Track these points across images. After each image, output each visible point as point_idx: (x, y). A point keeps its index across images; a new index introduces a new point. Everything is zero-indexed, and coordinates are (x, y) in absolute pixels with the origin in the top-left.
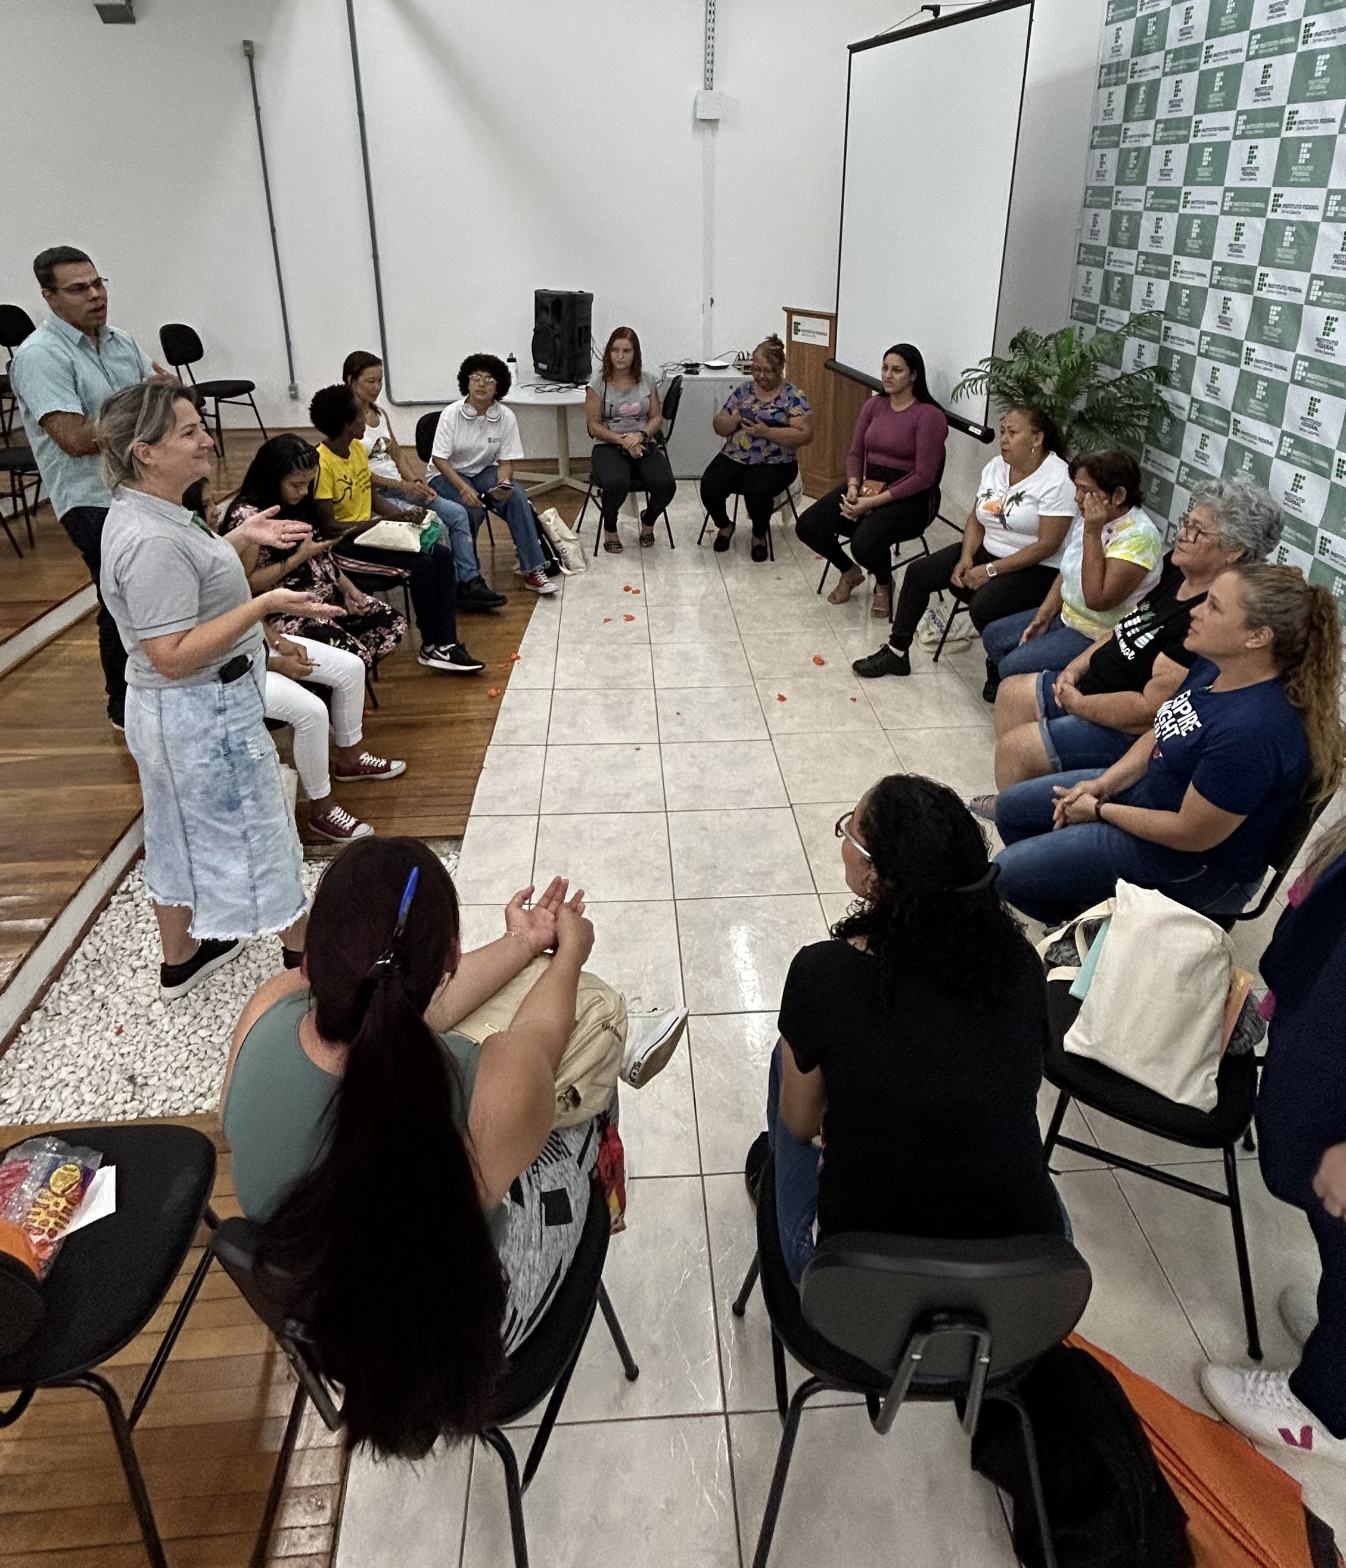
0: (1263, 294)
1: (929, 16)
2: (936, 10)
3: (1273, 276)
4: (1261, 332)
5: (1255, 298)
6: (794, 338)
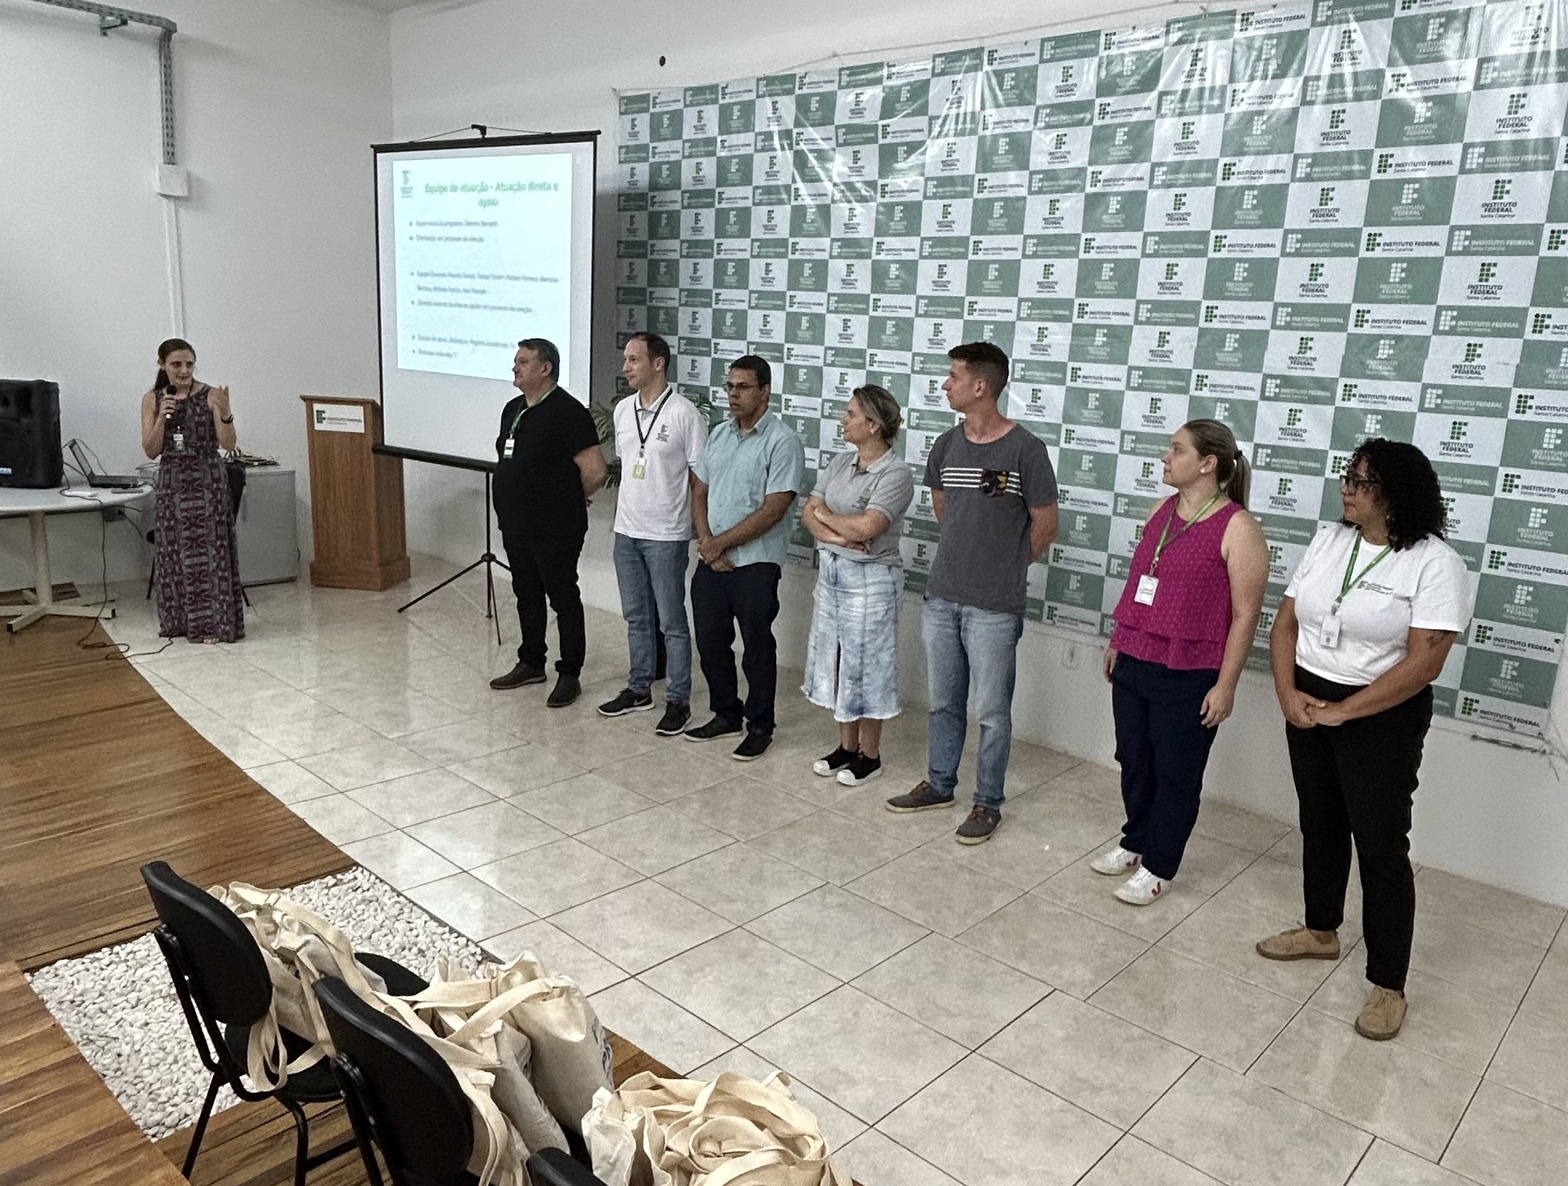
0: (792, 361)
2: (483, 130)
3: (798, 349)
4: (795, 387)
5: (786, 365)
6: (318, 427)
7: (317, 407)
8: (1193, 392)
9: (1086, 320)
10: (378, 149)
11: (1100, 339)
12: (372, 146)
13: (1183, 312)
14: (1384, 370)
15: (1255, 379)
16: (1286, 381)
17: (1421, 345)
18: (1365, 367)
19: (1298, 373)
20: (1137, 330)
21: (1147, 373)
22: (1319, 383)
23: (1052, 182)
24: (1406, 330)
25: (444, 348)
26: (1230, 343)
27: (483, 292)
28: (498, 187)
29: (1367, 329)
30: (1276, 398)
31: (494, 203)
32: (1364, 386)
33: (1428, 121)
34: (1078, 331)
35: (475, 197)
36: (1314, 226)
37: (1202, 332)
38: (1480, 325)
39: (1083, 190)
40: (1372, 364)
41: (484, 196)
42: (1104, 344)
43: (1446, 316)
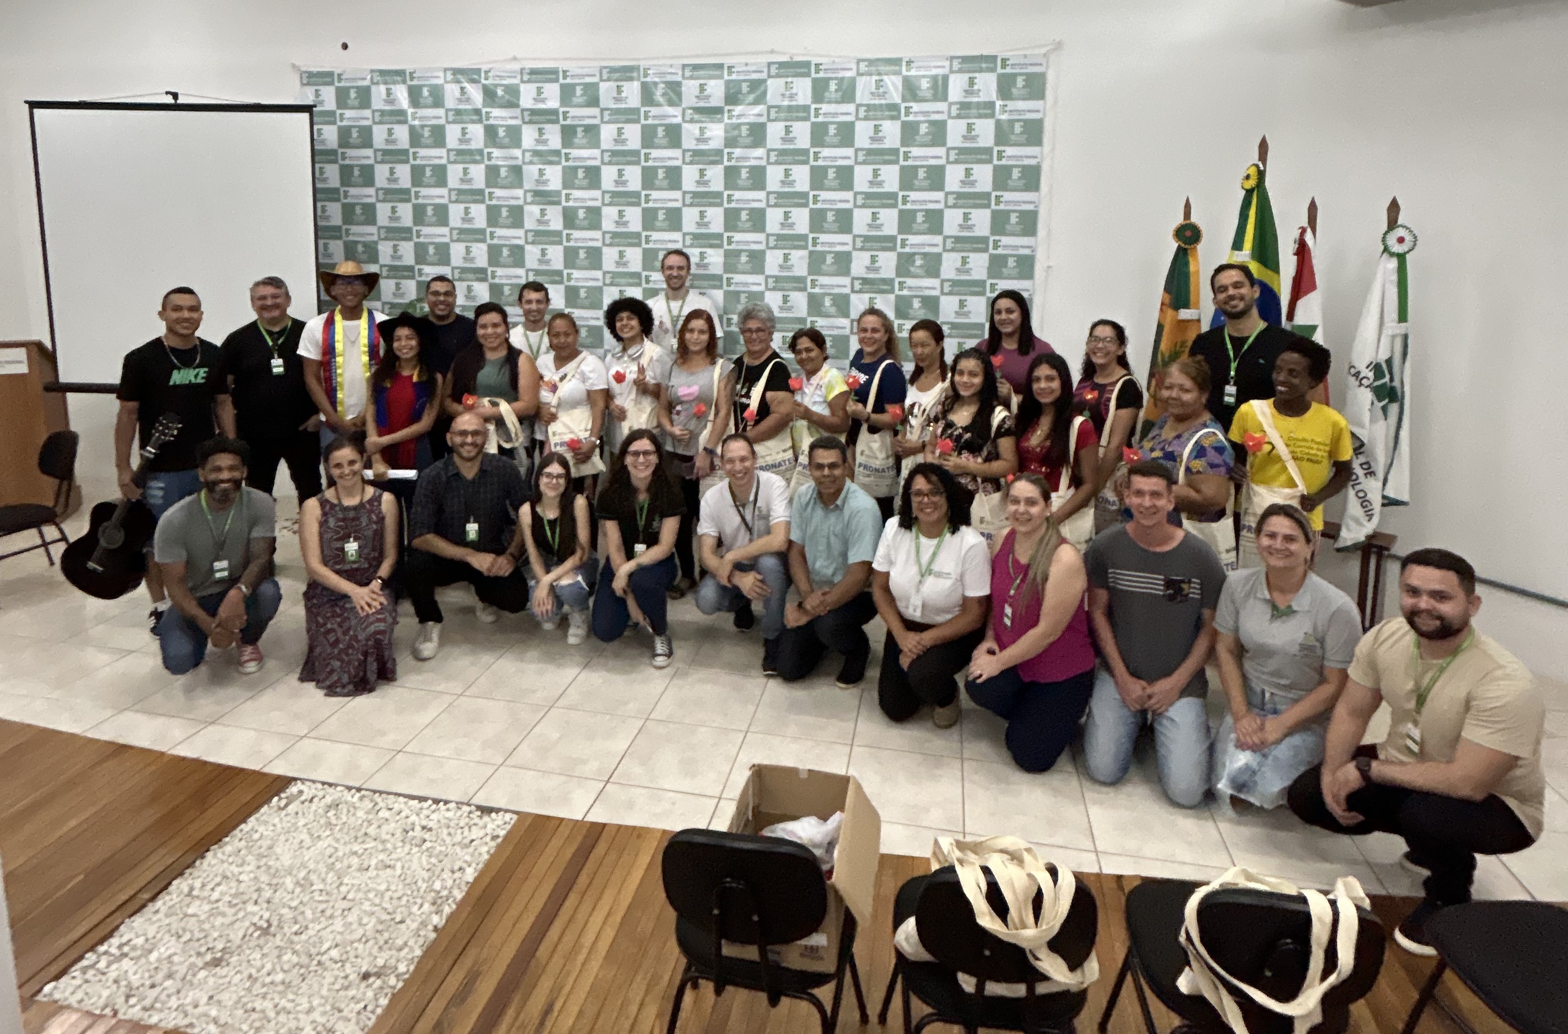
1: (169, 100)
2: (175, 96)
8: (809, 290)
9: (733, 247)
10: (35, 105)
11: (744, 258)
12: (26, 102)
13: (797, 241)
14: (919, 271)
15: (846, 281)
16: (865, 281)
17: (938, 258)
18: (909, 271)
19: (872, 276)
20: (768, 253)
21: (777, 279)
22: (884, 281)
23: (699, 157)
24: (927, 249)
26: (829, 259)
29: (907, 250)
30: (860, 291)
32: (910, 282)
33: (927, 134)
34: (728, 254)
36: (871, 190)
37: (811, 253)
38: (968, 246)
39: (722, 163)
40: (912, 269)
42: (747, 262)
43: (949, 241)
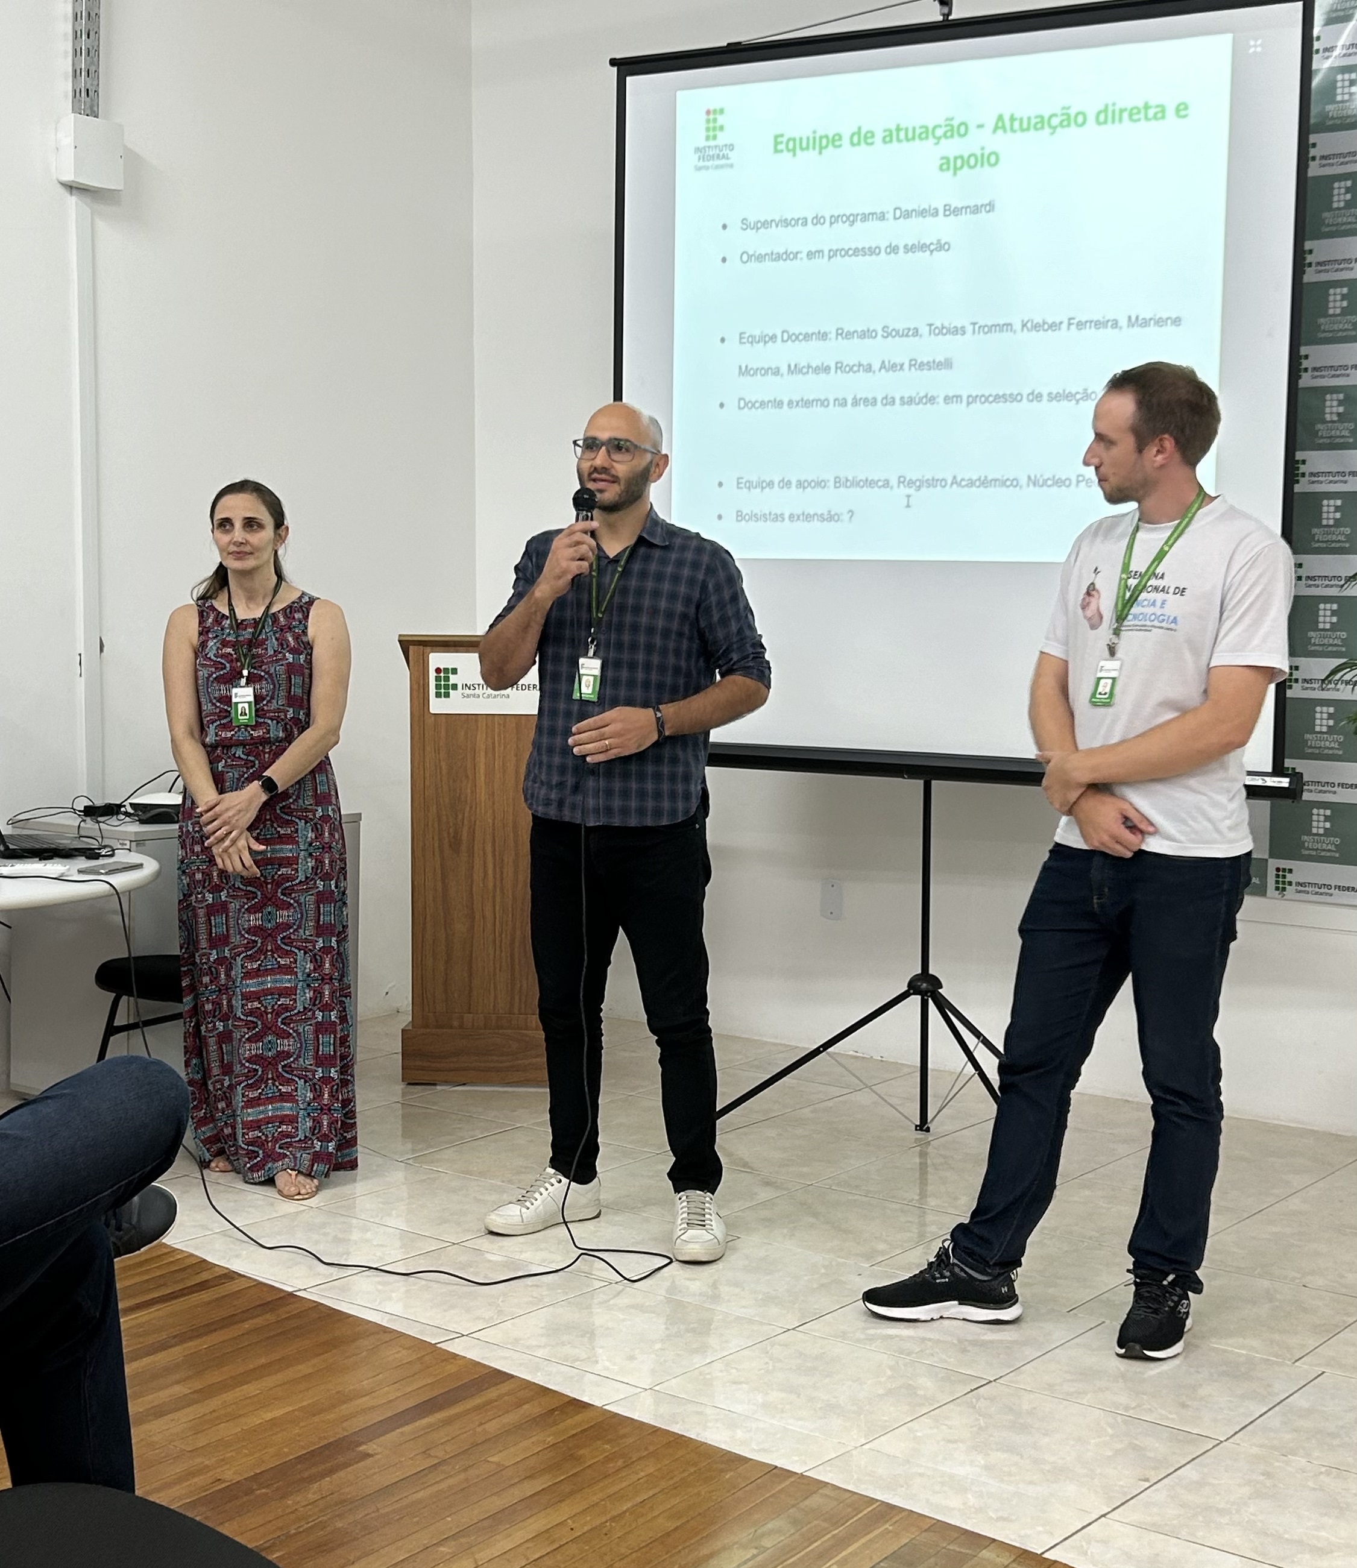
6: (437, 706)
7: (437, 660)
10: (627, 67)
12: (613, 62)
25: (817, 501)
27: (947, 364)
28: (1000, 125)
31: (990, 159)
35: (928, 153)
41: (953, 147)
